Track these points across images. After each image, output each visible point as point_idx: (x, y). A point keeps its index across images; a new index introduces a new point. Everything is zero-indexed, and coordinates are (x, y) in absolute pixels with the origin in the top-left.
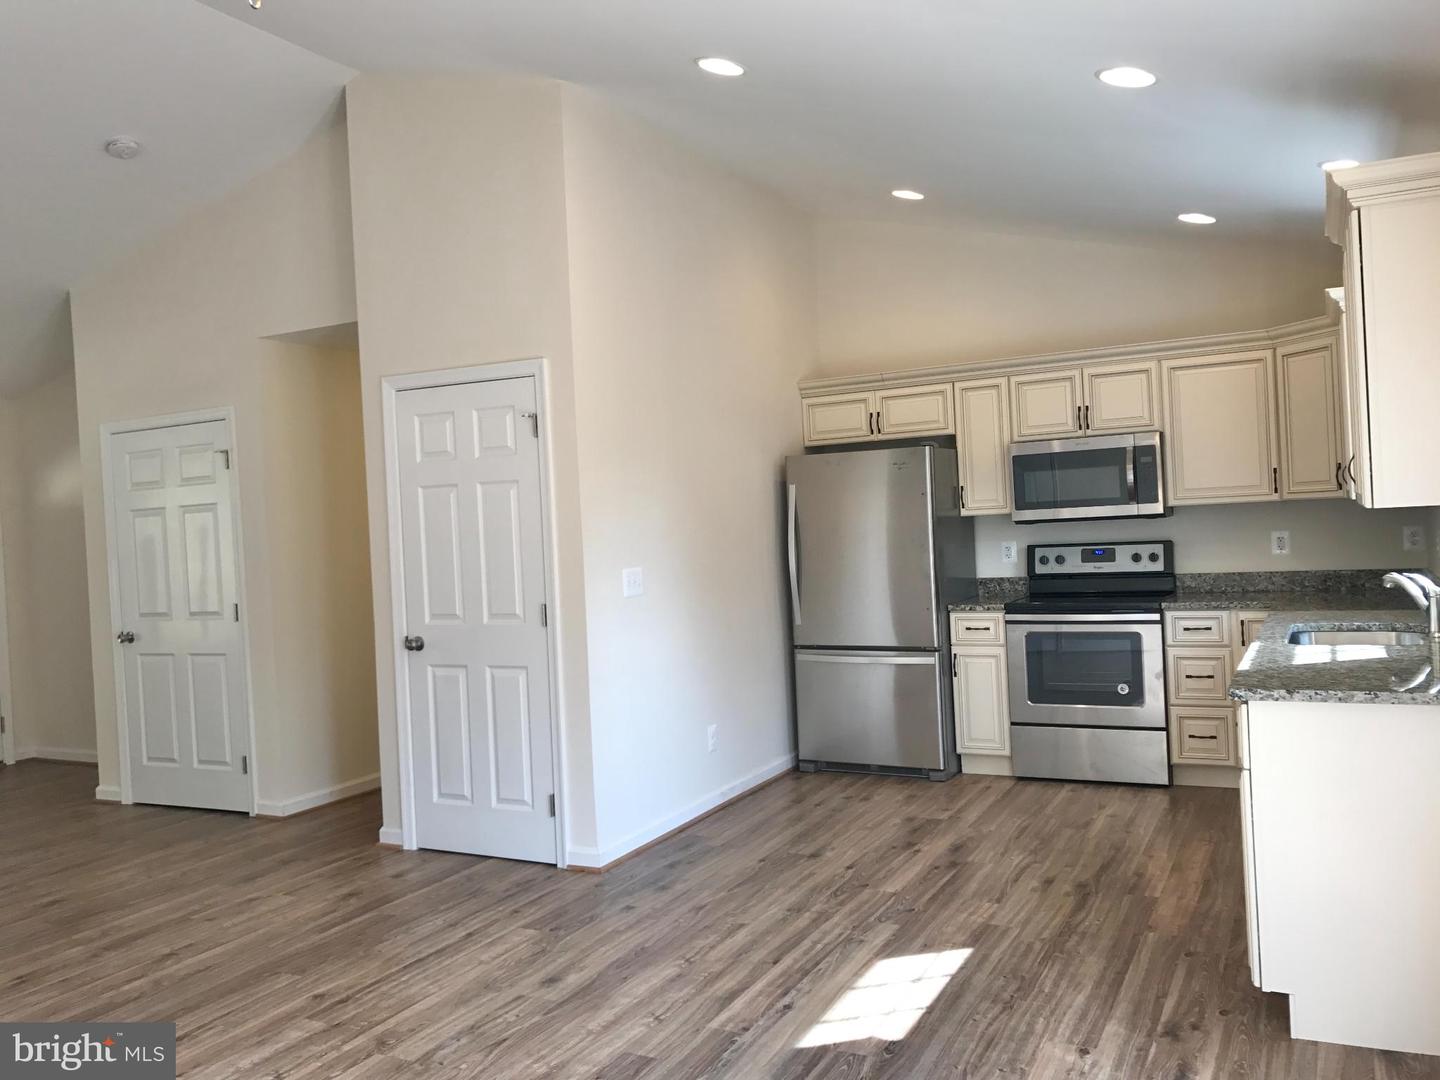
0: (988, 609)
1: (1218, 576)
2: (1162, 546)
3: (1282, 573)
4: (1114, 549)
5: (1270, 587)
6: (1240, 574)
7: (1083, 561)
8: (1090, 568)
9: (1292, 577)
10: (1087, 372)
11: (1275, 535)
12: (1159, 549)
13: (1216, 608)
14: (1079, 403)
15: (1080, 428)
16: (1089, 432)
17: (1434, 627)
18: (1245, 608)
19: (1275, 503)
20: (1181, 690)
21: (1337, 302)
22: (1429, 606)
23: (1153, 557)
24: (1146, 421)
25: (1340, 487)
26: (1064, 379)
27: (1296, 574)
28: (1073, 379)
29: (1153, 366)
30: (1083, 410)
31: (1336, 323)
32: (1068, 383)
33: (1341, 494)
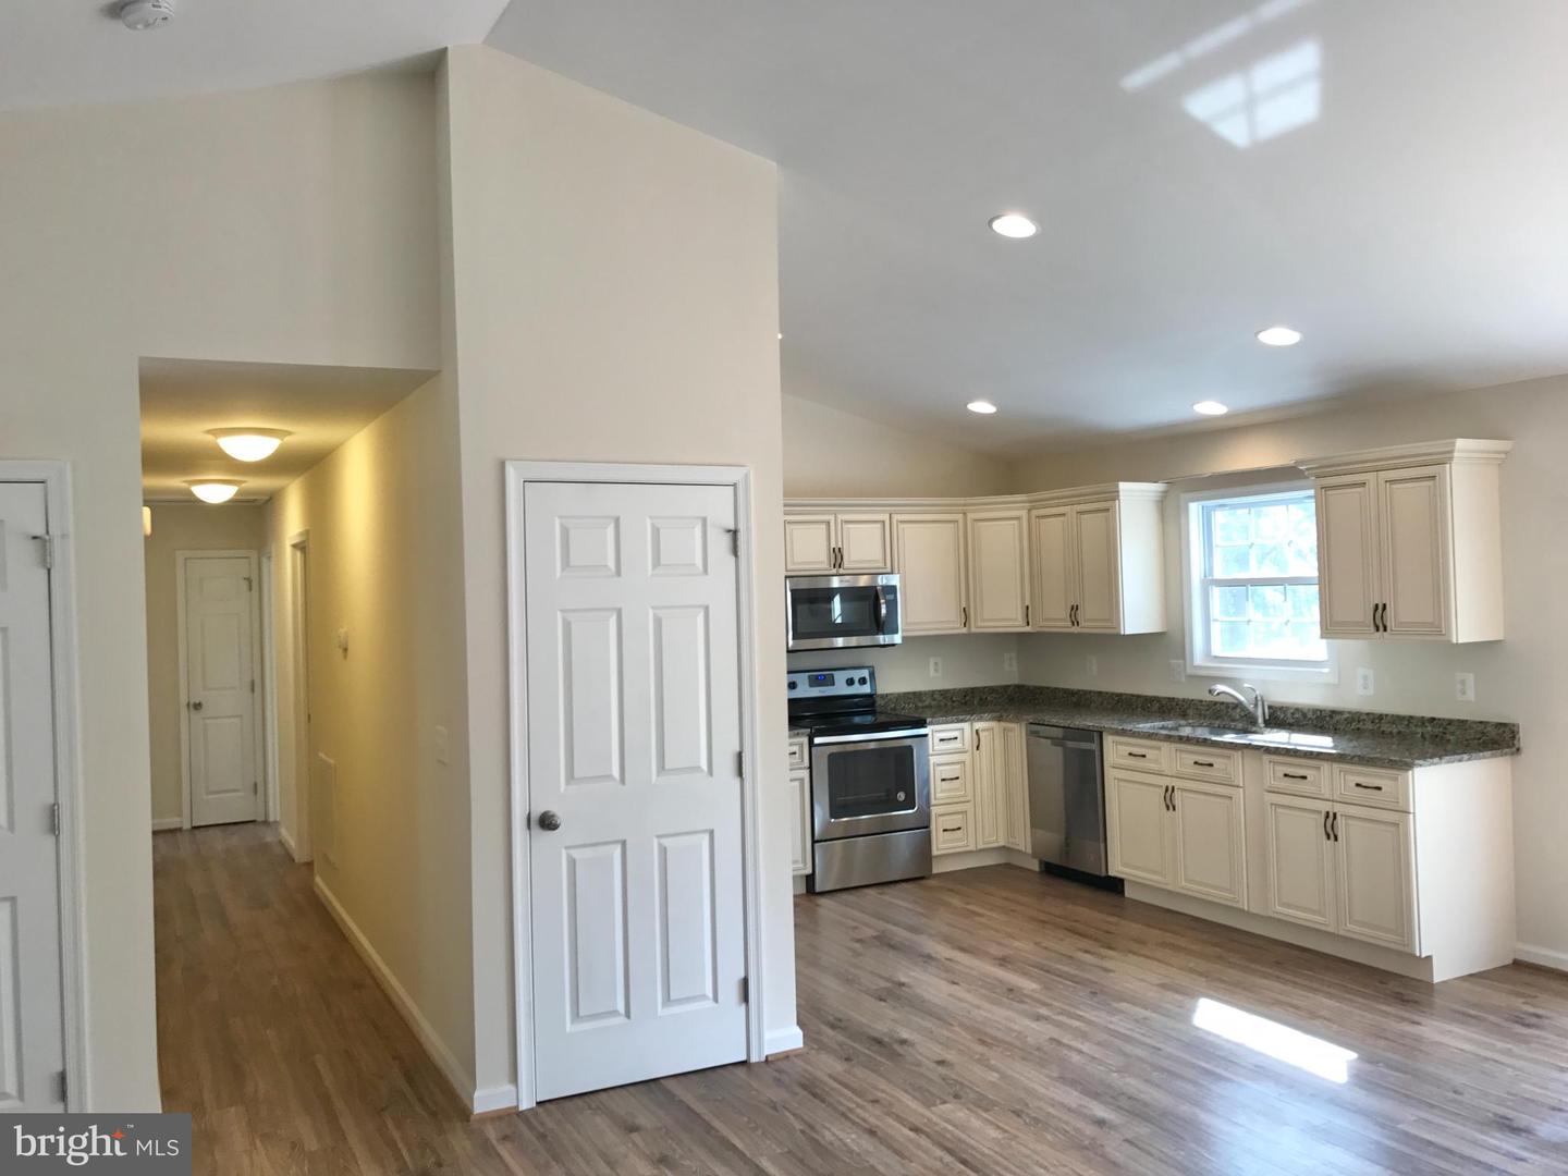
0: (798, 734)
1: (899, 694)
2: (868, 671)
4: (833, 675)
5: (933, 703)
6: (914, 693)
7: (811, 686)
8: (816, 692)
9: (944, 693)
10: (839, 518)
11: (932, 661)
12: (866, 674)
13: (959, 721)
14: (833, 546)
15: (834, 567)
16: (841, 571)
17: (1260, 720)
18: (980, 719)
19: (963, 634)
20: (939, 792)
21: (1118, 492)
22: (1256, 705)
23: (863, 681)
24: (881, 565)
25: (1028, 624)
26: (822, 522)
27: (948, 691)
28: (829, 523)
29: (886, 517)
30: (837, 550)
31: (1031, 502)
32: (824, 526)
33: (1027, 629)
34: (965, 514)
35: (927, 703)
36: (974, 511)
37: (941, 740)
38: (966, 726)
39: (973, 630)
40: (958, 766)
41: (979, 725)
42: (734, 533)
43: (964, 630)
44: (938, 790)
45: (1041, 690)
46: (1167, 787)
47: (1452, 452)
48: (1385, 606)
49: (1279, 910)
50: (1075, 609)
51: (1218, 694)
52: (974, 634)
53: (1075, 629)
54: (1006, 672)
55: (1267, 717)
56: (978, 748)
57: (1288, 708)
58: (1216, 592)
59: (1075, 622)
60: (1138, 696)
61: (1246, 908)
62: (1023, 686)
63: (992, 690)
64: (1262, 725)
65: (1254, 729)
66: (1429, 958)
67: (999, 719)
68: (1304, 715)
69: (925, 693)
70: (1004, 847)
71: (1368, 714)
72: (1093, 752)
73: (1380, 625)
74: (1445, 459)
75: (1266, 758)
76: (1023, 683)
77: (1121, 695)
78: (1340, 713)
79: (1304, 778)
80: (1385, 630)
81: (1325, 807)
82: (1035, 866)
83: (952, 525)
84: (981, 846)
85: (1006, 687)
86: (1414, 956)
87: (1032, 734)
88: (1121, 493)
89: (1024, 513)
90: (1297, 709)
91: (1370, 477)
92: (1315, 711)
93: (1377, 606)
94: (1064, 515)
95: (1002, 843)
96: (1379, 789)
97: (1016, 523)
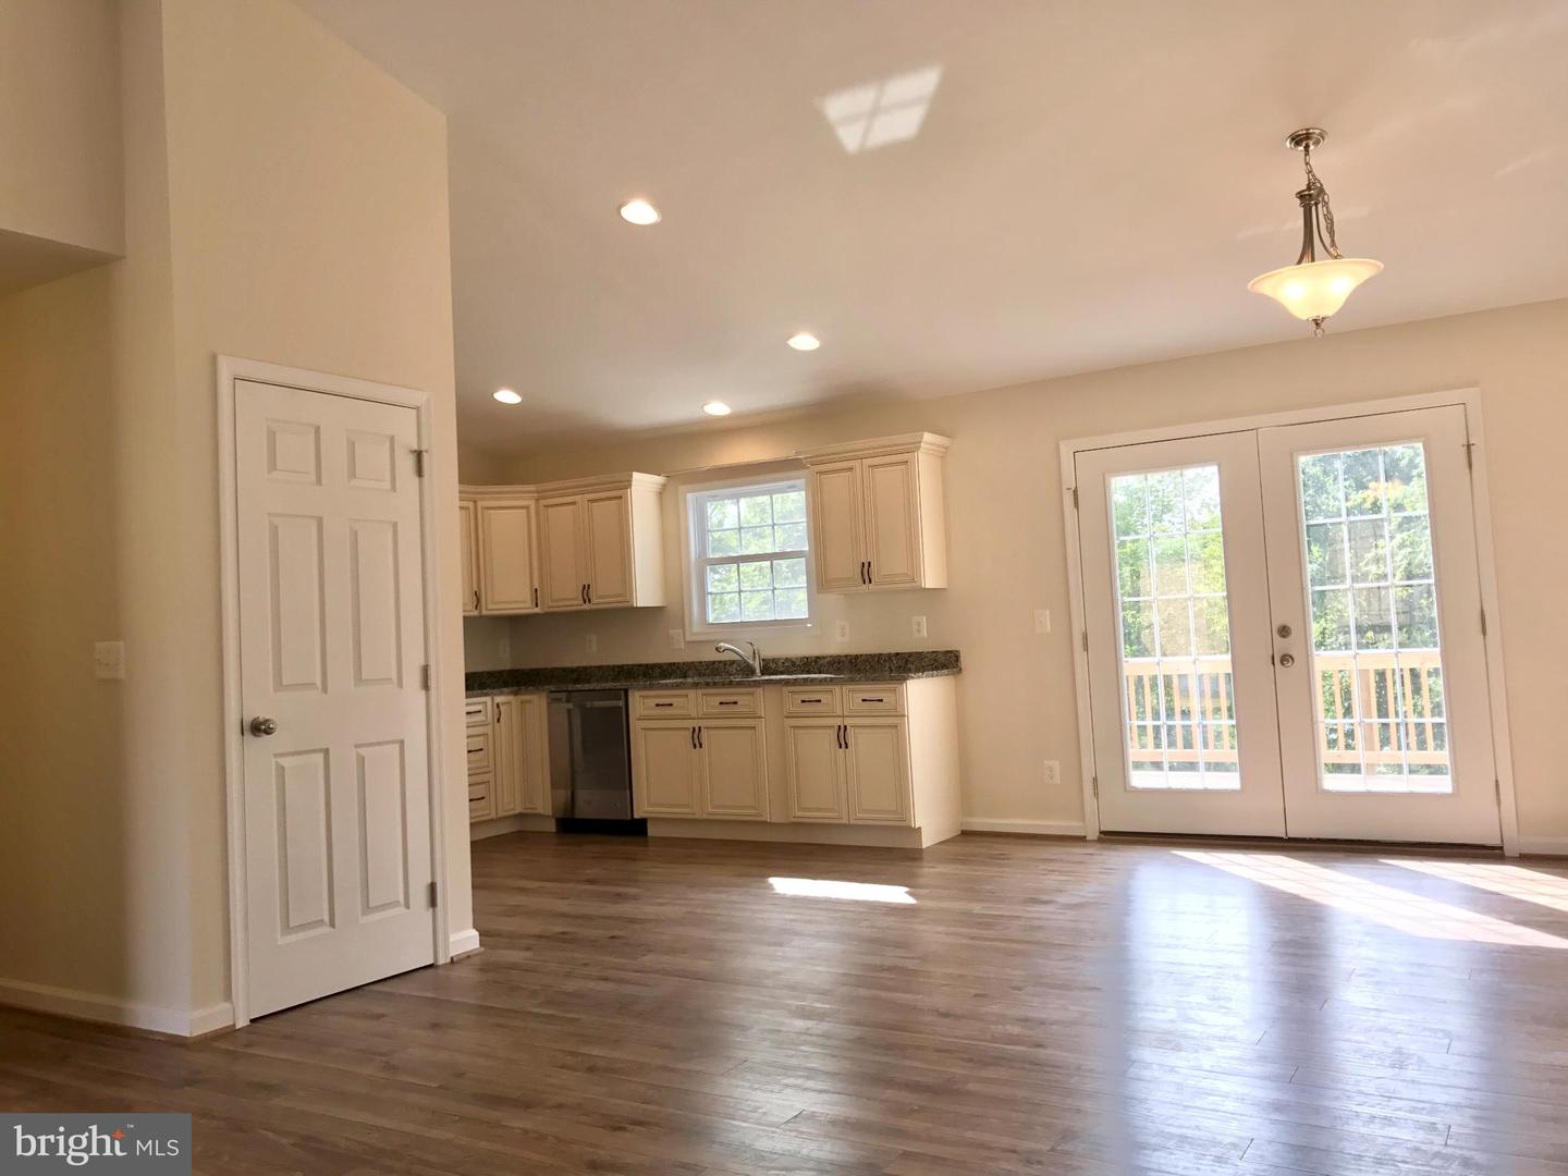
13: (486, 695)
17: (758, 671)
18: (501, 694)
19: (475, 617)
21: (631, 481)
22: (750, 660)
25: (537, 606)
31: (538, 492)
33: (537, 610)
34: (475, 502)
36: (483, 499)
38: (488, 699)
39: (484, 612)
40: (482, 738)
41: (499, 699)
42: (419, 455)
43: (476, 613)
45: (537, 672)
46: (694, 729)
47: (920, 442)
48: (869, 563)
49: (799, 815)
50: (587, 587)
51: (724, 650)
52: (485, 616)
53: (586, 607)
56: (498, 720)
57: (779, 659)
58: (711, 569)
59: (587, 599)
60: (640, 665)
61: (769, 820)
62: (517, 671)
64: (759, 674)
66: (920, 828)
67: (516, 694)
68: (794, 664)
70: (520, 814)
71: (846, 656)
72: (620, 708)
73: (867, 579)
74: (915, 447)
76: (516, 668)
77: (622, 666)
78: (824, 658)
79: (819, 701)
80: (870, 582)
81: (839, 722)
82: (551, 827)
83: (464, 512)
84: (501, 814)
85: (501, 673)
86: (911, 827)
87: (552, 699)
88: (633, 483)
89: (532, 504)
91: (856, 463)
92: (802, 659)
93: (863, 564)
94: (574, 503)
95: (517, 812)
96: (881, 700)
97: (524, 511)
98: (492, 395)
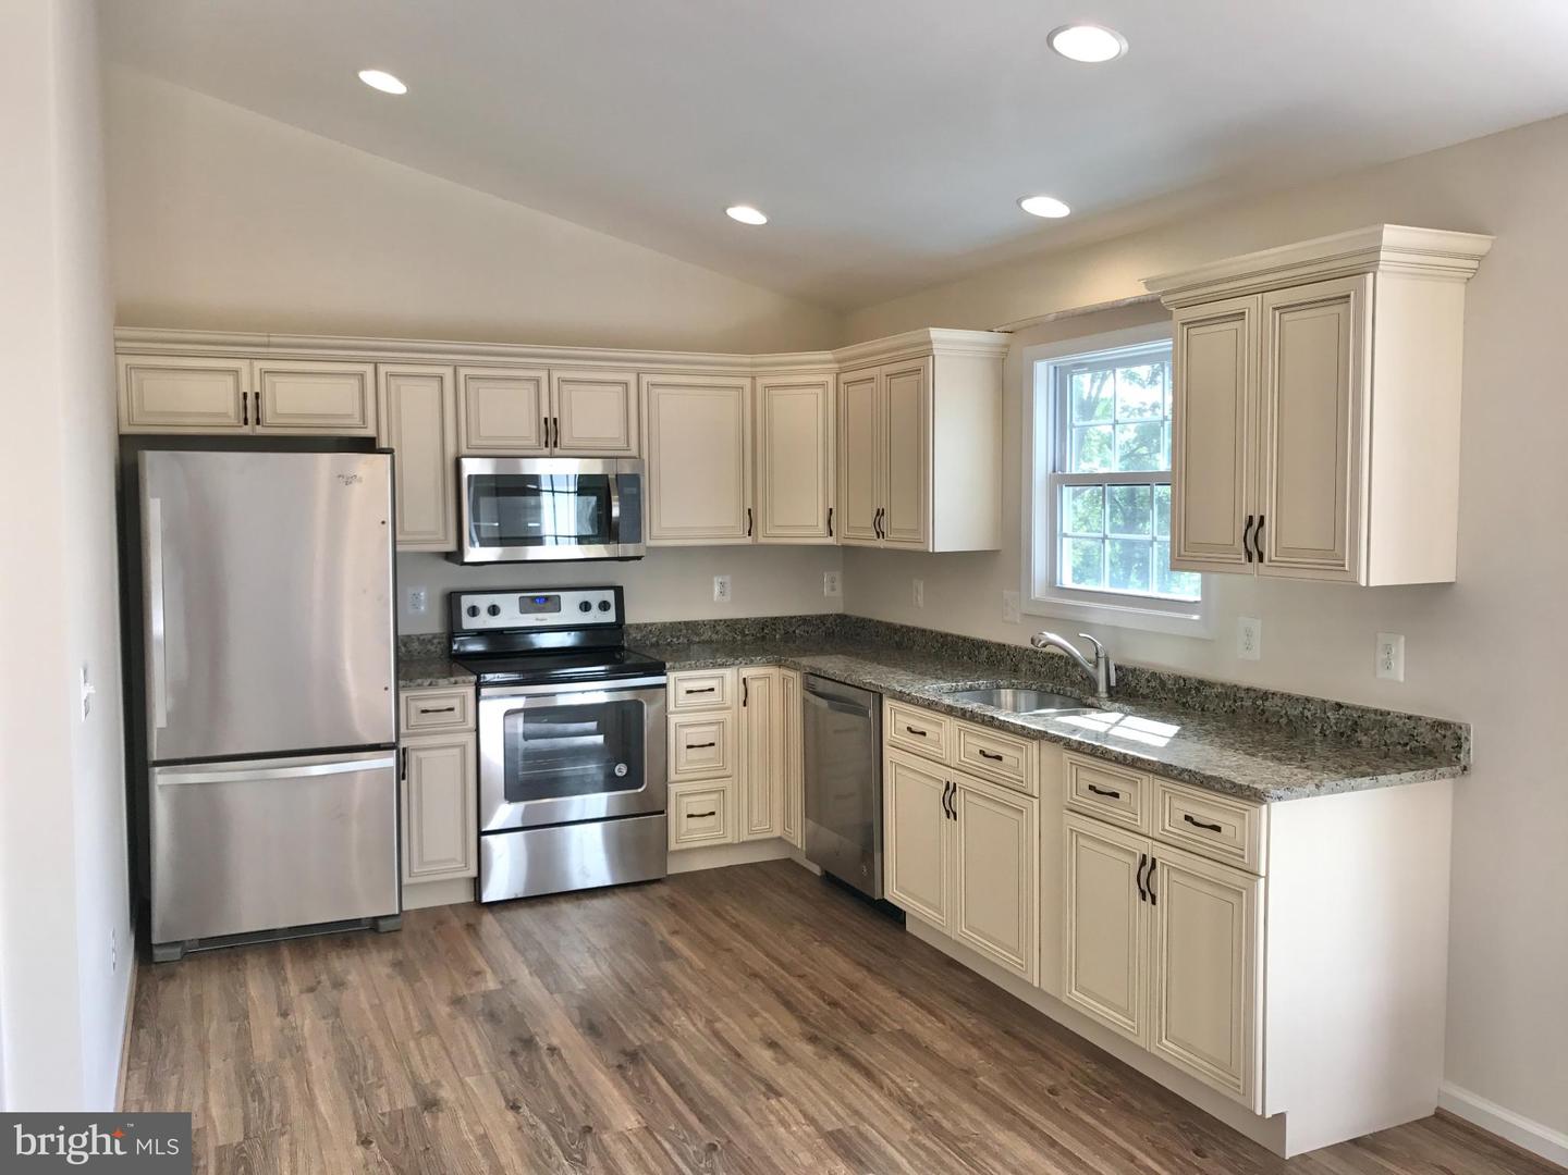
0: (456, 683)
1: (664, 624)
2: (612, 592)
3: (725, 621)
4: (559, 597)
5: (715, 637)
6: (688, 623)
7: (523, 612)
8: (531, 620)
9: (732, 625)
10: (556, 375)
11: (717, 580)
12: (609, 596)
13: (715, 666)
14: (545, 414)
15: (546, 446)
16: (557, 452)
17: (1102, 687)
18: (751, 664)
19: (750, 546)
20: (682, 764)
21: (930, 342)
22: (1097, 666)
23: (604, 606)
24: (622, 444)
25: (833, 534)
26: (529, 380)
27: (737, 621)
28: (538, 381)
29: (631, 378)
30: (551, 423)
31: (839, 362)
32: (531, 387)
33: (830, 541)
34: (754, 378)
35: (705, 637)
36: (763, 374)
37: (689, 692)
38: (729, 672)
39: (762, 540)
40: (714, 728)
41: (747, 672)
43: (748, 540)
44: (682, 760)
45: (863, 623)
46: (948, 784)
47: (1377, 250)
48: (1262, 518)
49: (1075, 997)
50: (880, 513)
51: (1044, 646)
52: (762, 546)
53: (881, 543)
54: (827, 597)
55: (1113, 683)
56: (745, 703)
57: (1143, 672)
58: (1067, 492)
59: (880, 532)
60: (965, 639)
61: (1036, 984)
62: (846, 616)
63: (804, 620)
64: (1104, 695)
65: (1091, 700)
66: (1283, 1118)
67: (779, 665)
68: (1163, 683)
69: (704, 623)
70: (780, 838)
71: (1248, 690)
73: (1254, 553)
74: (1364, 263)
75: (1068, 755)
76: (848, 613)
77: (947, 635)
78: (1211, 685)
79: (1115, 795)
80: (1261, 559)
81: (1143, 846)
82: (816, 870)
83: (734, 393)
84: (745, 837)
85: (822, 618)
86: (1253, 1110)
87: (809, 688)
88: (935, 345)
89: (830, 379)
90: (1154, 674)
91: (1253, 302)
92: (1177, 679)
93: (1251, 517)
94: (872, 380)
95: (777, 833)
96: (1217, 829)
97: (819, 391)
98: (725, 211)
